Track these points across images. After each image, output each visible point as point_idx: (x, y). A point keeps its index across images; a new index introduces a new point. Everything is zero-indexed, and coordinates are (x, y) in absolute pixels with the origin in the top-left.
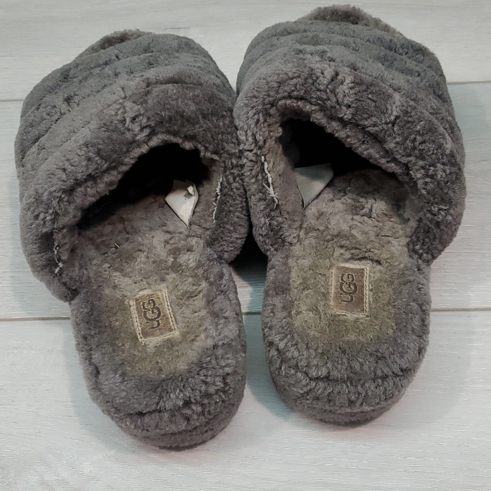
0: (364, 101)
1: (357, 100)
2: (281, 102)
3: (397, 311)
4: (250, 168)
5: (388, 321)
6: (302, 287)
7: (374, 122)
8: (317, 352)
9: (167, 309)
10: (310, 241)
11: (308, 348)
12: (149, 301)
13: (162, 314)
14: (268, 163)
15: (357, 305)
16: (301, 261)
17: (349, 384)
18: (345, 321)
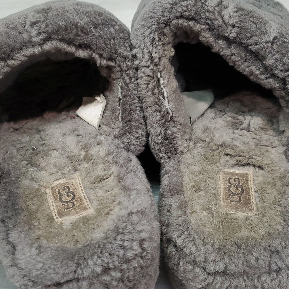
0: (246, 23)
1: (240, 21)
2: (174, 22)
3: (283, 209)
4: (147, 82)
5: (276, 218)
6: (194, 189)
7: (256, 41)
8: (214, 247)
9: (81, 192)
10: (198, 150)
11: (205, 244)
12: (64, 187)
13: (76, 197)
14: (163, 79)
15: (246, 205)
16: (192, 168)
17: (245, 278)
18: (236, 219)
